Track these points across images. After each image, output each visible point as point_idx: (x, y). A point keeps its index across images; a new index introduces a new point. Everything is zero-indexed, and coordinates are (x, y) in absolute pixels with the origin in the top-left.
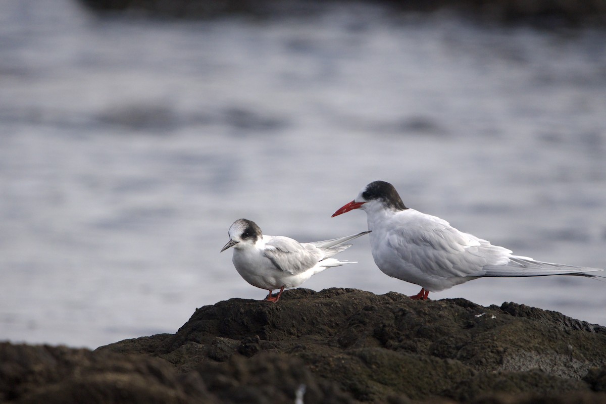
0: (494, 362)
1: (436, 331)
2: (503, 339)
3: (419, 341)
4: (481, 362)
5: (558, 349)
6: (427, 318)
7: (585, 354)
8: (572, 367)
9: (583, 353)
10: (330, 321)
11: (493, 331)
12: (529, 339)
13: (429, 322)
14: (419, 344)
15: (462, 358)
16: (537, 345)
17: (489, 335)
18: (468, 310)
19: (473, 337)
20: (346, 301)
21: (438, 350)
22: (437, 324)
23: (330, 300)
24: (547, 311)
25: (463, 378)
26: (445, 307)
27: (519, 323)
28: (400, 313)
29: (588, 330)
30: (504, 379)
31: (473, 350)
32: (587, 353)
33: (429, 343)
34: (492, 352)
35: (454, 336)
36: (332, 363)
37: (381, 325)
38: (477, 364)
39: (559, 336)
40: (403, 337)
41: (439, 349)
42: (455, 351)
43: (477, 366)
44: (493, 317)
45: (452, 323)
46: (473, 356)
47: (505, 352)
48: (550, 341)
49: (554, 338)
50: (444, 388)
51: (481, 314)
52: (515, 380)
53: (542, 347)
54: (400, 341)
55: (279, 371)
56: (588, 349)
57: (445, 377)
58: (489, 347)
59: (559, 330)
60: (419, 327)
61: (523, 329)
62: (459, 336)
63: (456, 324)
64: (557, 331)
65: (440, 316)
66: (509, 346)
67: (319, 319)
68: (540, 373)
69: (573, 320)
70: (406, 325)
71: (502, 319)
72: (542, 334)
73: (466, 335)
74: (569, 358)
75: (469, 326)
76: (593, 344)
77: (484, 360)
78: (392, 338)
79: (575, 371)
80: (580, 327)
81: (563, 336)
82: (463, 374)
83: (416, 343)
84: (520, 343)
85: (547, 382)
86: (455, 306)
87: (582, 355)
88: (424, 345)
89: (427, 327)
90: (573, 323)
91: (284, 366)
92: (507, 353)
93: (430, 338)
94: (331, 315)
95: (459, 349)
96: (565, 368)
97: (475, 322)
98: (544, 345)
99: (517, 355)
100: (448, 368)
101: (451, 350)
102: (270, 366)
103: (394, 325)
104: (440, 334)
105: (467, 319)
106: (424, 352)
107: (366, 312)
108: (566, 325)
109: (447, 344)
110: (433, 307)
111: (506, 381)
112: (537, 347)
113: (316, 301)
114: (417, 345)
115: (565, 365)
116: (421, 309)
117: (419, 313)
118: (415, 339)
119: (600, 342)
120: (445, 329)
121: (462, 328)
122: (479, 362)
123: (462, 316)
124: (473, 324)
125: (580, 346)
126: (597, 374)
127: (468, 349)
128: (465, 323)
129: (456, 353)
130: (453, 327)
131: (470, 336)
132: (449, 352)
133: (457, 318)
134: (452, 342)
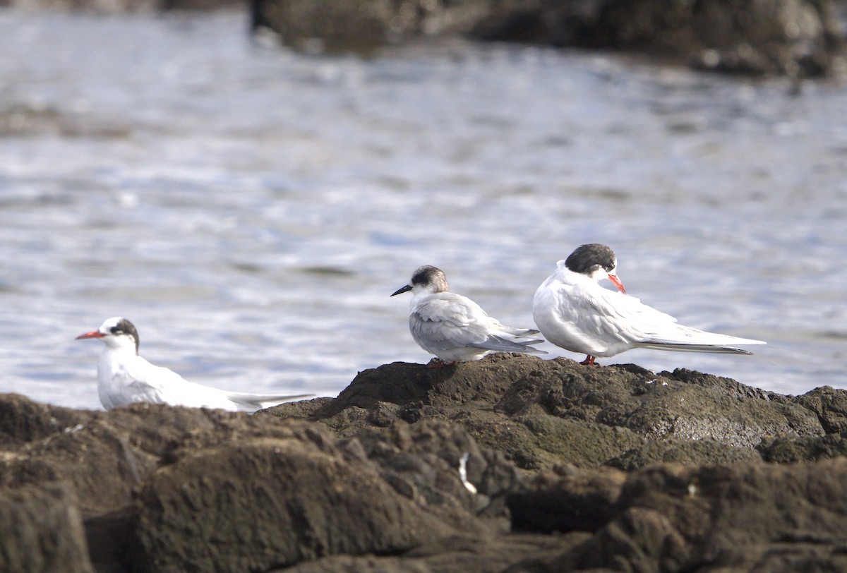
1: (606, 398)
2: (674, 406)
3: (588, 408)
4: (652, 430)
5: (731, 418)
6: (596, 384)
7: (758, 422)
8: (745, 435)
9: (756, 422)
10: (497, 386)
11: (664, 398)
12: (701, 406)
13: (598, 388)
14: (588, 411)
15: (632, 426)
16: (709, 413)
17: (660, 403)
18: (639, 376)
19: (644, 404)
20: (513, 366)
21: (607, 418)
22: (607, 391)
23: (497, 365)
26: (615, 373)
27: (691, 390)
28: (569, 379)
29: (762, 397)
30: (675, 447)
31: (643, 417)
32: (761, 421)
33: (598, 410)
34: (663, 420)
35: (624, 403)
36: (497, 430)
37: (549, 391)
38: (647, 432)
39: (732, 404)
40: (572, 404)
41: (609, 416)
42: (625, 418)
43: (647, 435)
44: (664, 384)
45: (622, 390)
46: (643, 423)
48: (723, 408)
49: (726, 405)
51: (652, 380)
52: (685, 449)
53: (714, 415)
54: (568, 408)
55: (443, 438)
56: (761, 418)
57: (614, 446)
58: (660, 414)
59: (732, 398)
60: (588, 393)
61: (695, 396)
62: (629, 403)
63: (626, 391)
64: (730, 398)
65: (610, 382)
66: (680, 414)
67: (484, 384)
68: (712, 442)
69: (747, 387)
70: (575, 391)
71: (673, 386)
72: (715, 402)
73: (636, 402)
74: (742, 426)
75: (639, 393)
76: (767, 412)
77: (654, 428)
78: (560, 405)
79: (748, 440)
81: (736, 404)
83: (584, 410)
84: (691, 411)
86: (625, 371)
87: (755, 423)
88: (592, 412)
89: (596, 393)
90: (747, 390)
91: (448, 434)
92: (678, 421)
93: (599, 404)
94: (497, 380)
95: (629, 417)
96: (738, 437)
97: (646, 390)
98: (716, 412)
99: (688, 423)
101: (620, 417)
102: (433, 433)
103: (562, 392)
104: (610, 400)
105: (637, 386)
106: (592, 419)
107: (534, 378)
108: (740, 392)
109: (616, 411)
110: (602, 374)
111: (676, 450)
112: (709, 415)
113: (482, 365)
114: (585, 412)
115: (738, 434)
116: (590, 375)
117: (588, 379)
118: (584, 405)
119: (774, 410)
120: (614, 396)
121: (632, 395)
122: (650, 430)
123: (632, 382)
124: (644, 391)
125: (754, 414)
126: (771, 443)
127: (638, 416)
128: (635, 390)
129: (626, 420)
130: (623, 394)
131: (640, 404)
132: (618, 420)
133: (627, 384)
134: (621, 409)
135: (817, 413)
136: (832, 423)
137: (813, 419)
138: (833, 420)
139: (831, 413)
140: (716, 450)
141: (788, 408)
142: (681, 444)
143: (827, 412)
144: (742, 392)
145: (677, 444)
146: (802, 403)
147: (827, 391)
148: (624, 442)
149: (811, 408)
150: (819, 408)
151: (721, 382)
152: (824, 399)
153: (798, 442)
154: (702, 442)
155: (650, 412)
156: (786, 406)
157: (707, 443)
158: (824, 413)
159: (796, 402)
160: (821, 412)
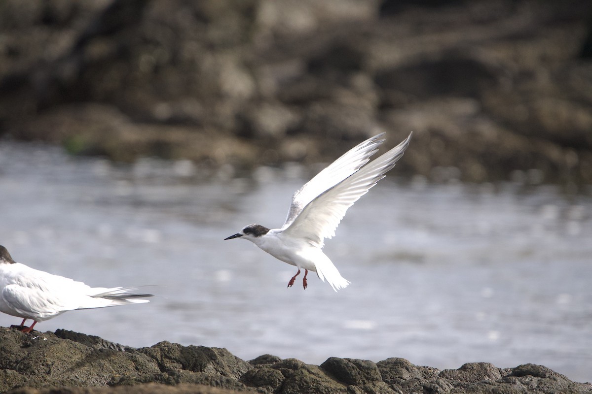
0: (44, 373)
2: (52, 355)
4: (34, 373)
5: (92, 363)
7: (113, 367)
8: (103, 376)
11: (44, 349)
12: (71, 355)
15: (20, 370)
16: (77, 360)
17: (41, 353)
18: (26, 334)
19: (29, 354)
24: (90, 336)
25: (18, 383)
26: (9, 332)
27: (64, 343)
29: (120, 350)
30: (48, 383)
31: (29, 363)
32: (115, 366)
34: (43, 365)
35: (15, 353)
38: (31, 374)
41: (3, 363)
42: (15, 364)
43: (31, 376)
44: (45, 339)
45: (14, 344)
46: (28, 368)
47: (52, 365)
48: (87, 357)
49: (90, 355)
50: (3, 391)
51: (36, 337)
53: (81, 362)
56: (115, 363)
57: (5, 383)
58: (41, 361)
61: (67, 348)
62: (18, 353)
63: (17, 345)
65: (5, 339)
66: (55, 361)
71: (51, 341)
72: (81, 352)
73: (24, 353)
74: (101, 370)
75: (26, 346)
76: (120, 359)
77: (36, 371)
79: (104, 379)
80: (114, 348)
81: (97, 353)
82: (18, 380)
84: (64, 358)
85: (80, 386)
86: (16, 330)
87: (111, 367)
90: (109, 345)
92: (54, 366)
95: (18, 363)
96: (98, 377)
97: (31, 344)
99: (62, 367)
100: (7, 376)
101: (11, 364)
104: (5, 352)
105: (25, 340)
108: (104, 346)
109: (9, 359)
115: (98, 375)
119: (125, 358)
120: (8, 348)
121: (22, 347)
122: (33, 372)
123: (22, 338)
124: (30, 344)
125: (110, 361)
126: (119, 380)
127: (25, 363)
128: (23, 344)
129: (16, 366)
130: (14, 346)
131: (26, 353)
132: (10, 366)
133: (18, 340)
134: (13, 358)
135: (157, 360)
136: (167, 367)
137: (153, 364)
138: (168, 365)
139: (167, 360)
140: (78, 385)
141: (135, 356)
142: (53, 381)
143: (164, 360)
144: (106, 346)
145: (50, 381)
146: (146, 353)
147: (166, 344)
148: (12, 380)
149: (153, 357)
150: (159, 357)
151: (90, 339)
152: (162, 350)
153: (138, 378)
154: (69, 380)
155: (34, 360)
156: (134, 355)
157: (72, 380)
158: (162, 360)
159: (142, 352)
160: (159, 359)
